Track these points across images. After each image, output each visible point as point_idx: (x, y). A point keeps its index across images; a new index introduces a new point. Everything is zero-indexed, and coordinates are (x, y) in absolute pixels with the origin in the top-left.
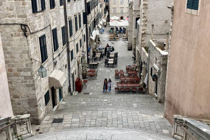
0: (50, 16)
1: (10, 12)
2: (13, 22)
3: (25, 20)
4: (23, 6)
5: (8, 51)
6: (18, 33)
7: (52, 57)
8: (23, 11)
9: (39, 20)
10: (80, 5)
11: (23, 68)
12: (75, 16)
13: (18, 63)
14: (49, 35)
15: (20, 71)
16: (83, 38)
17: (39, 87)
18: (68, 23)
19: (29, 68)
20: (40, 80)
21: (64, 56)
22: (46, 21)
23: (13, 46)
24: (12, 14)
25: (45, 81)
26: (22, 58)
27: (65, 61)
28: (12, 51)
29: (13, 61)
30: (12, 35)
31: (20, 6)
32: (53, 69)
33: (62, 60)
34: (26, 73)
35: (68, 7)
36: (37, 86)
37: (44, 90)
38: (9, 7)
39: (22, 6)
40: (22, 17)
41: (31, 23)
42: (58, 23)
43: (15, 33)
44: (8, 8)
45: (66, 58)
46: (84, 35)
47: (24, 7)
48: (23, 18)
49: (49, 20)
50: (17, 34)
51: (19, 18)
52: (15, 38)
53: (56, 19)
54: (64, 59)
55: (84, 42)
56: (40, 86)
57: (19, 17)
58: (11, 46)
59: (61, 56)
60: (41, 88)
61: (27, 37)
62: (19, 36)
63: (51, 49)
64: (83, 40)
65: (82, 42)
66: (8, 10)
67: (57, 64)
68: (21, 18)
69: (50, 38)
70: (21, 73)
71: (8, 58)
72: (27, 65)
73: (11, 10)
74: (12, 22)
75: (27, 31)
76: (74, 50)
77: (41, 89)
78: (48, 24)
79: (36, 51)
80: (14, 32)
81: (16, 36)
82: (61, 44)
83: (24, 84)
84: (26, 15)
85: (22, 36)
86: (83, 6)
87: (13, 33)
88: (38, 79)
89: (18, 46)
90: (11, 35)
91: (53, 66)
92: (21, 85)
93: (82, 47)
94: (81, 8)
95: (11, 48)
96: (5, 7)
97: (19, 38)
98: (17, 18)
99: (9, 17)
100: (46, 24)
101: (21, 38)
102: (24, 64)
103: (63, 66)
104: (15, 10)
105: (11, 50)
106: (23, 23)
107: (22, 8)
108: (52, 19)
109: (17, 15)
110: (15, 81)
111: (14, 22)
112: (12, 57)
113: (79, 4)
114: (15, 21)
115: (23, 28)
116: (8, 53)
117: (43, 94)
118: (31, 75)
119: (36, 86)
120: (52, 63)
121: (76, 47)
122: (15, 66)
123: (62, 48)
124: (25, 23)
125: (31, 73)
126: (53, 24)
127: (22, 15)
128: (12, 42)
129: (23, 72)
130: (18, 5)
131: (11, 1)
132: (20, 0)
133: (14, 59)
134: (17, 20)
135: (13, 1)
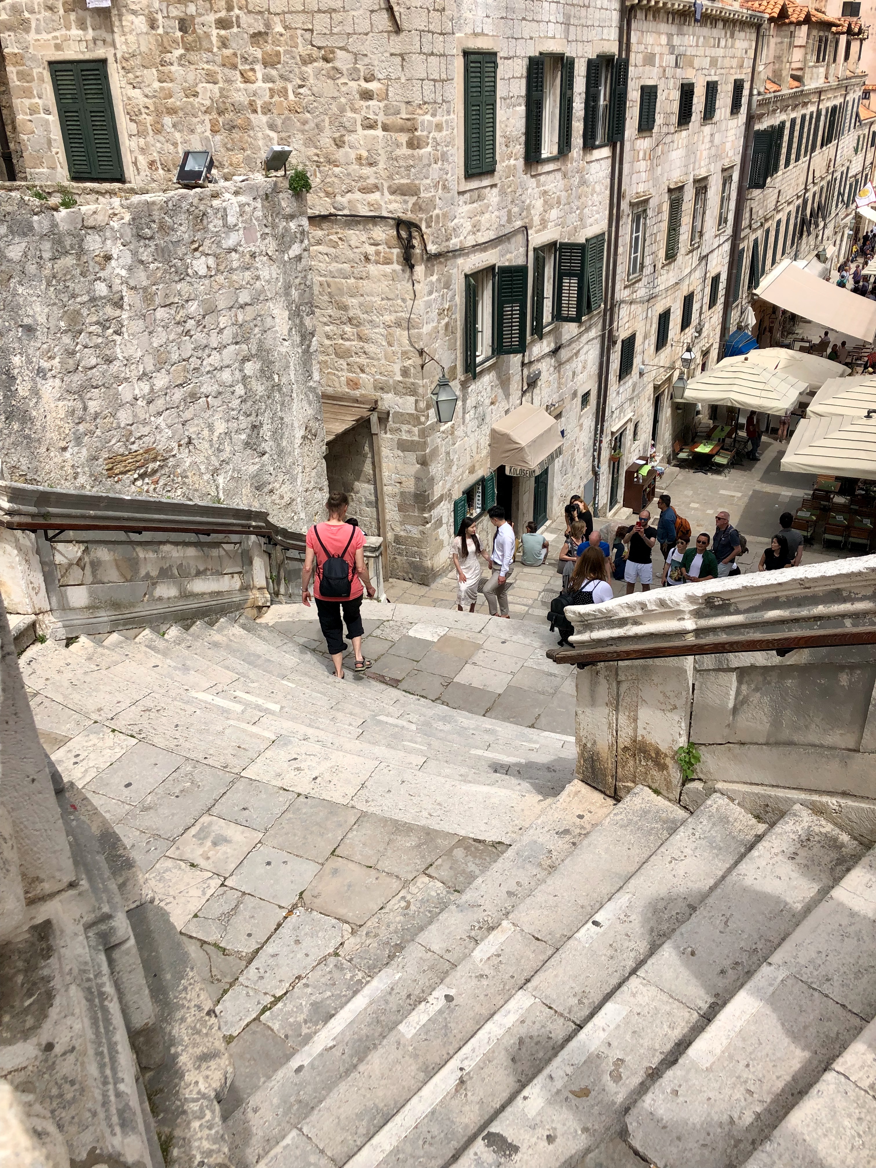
1: (367, 171)
2: (372, 208)
3: (410, 205)
4: (410, 152)
5: (351, 314)
6: (385, 253)
8: (408, 168)
9: (475, 205)
10: (712, 141)
11: (391, 381)
12: (670, 190)
13: (379, 359)
15: (382, 389)
16: (703, 290)
17: (443, 456)
19: (413, 384)
20: (452, 434)
21: (582, 358)
22: (509, 212)
23: (368, 299)
24: (372, 181)
25: (472, 441)
26: (390, 345)
27: (581, 378)
28: (362, 316)
29: (365, 352)
30: (367, 259)
31: (398, 152)
32: (517, 402)
33: (569, 373)
34: (401, 401)
35: (635, 151)
36: (436, 451)
37: (463, 472)
38: (365, 154)
39: (404, 151)
40: (402, 195)
41: (438, 216)
42: (572, 218)
43: (378, 253)
44: (359, 158)
46: (716, 280)
47: (414, 156)
48: (406, 198)
49: (525, 208)
50: (383, 254)
51: (393, 197)
52: (373, 269)
53: (564, 202)
54: (579, 370)
55: (705, 307)
56: (448, 453)
57: (393, 193)
58: (362, 295)
59: (563, 354)
60: (449, 463)
61: (412, 267)
62: (388, 263)
64: (706, 300)
65: (696, 306)
66: (361, 164)
67: (541, 384)
68: (399, 198)
70: (385, 396)
71: (348, 340)
72: (405, 372)
73: (371, 165)
74: (371, 211)
75: (413, 247)
76: (645, 337)
77: (450, 467)
78: (518, 224)
79: (447, 325)
80: (374, 248)
81: (377, 262)
84: (417, 186)
85: (398, 263)
86: (728, 145)
87: (371, 250)
88: (442, 429)
89: (383, 299)
90: (363, 258)
91: (520, 393)
93: (690, 331)
94: (716, 157)
95: (361, 305)
96: (353, 155)
97: (388, 268)
98: (388, 196)
99: (364, 190)
100: (509, 221)
101: (394, 271)
102: (397, 368)
103: (568, 396)
104: (381, 165)
105: (359, 312)
106: (404, 217)
107: (406, 158)
108: (539, 204)
109: (386, 185)
111: (375, 210)
112: (360, 338)
113: (707, 139)
114: (380, 207)
115: (404, 234)
116: (350, 320)
117: (457, 486)
118: (416, 409)
119: (428, 450)
120: (518, 378)
121: (655, 326)
122: (367, 370)
124: (409, 216)
125: (416, 401)
126: (544, 223)
127: (403, 185)
128: (365, 282)
129: (390, 395)
130: (394, 146)
131: (372, 132)
132: (402, 130)
133: (366, 346)
134: (386, 203)
135: (379, 132)
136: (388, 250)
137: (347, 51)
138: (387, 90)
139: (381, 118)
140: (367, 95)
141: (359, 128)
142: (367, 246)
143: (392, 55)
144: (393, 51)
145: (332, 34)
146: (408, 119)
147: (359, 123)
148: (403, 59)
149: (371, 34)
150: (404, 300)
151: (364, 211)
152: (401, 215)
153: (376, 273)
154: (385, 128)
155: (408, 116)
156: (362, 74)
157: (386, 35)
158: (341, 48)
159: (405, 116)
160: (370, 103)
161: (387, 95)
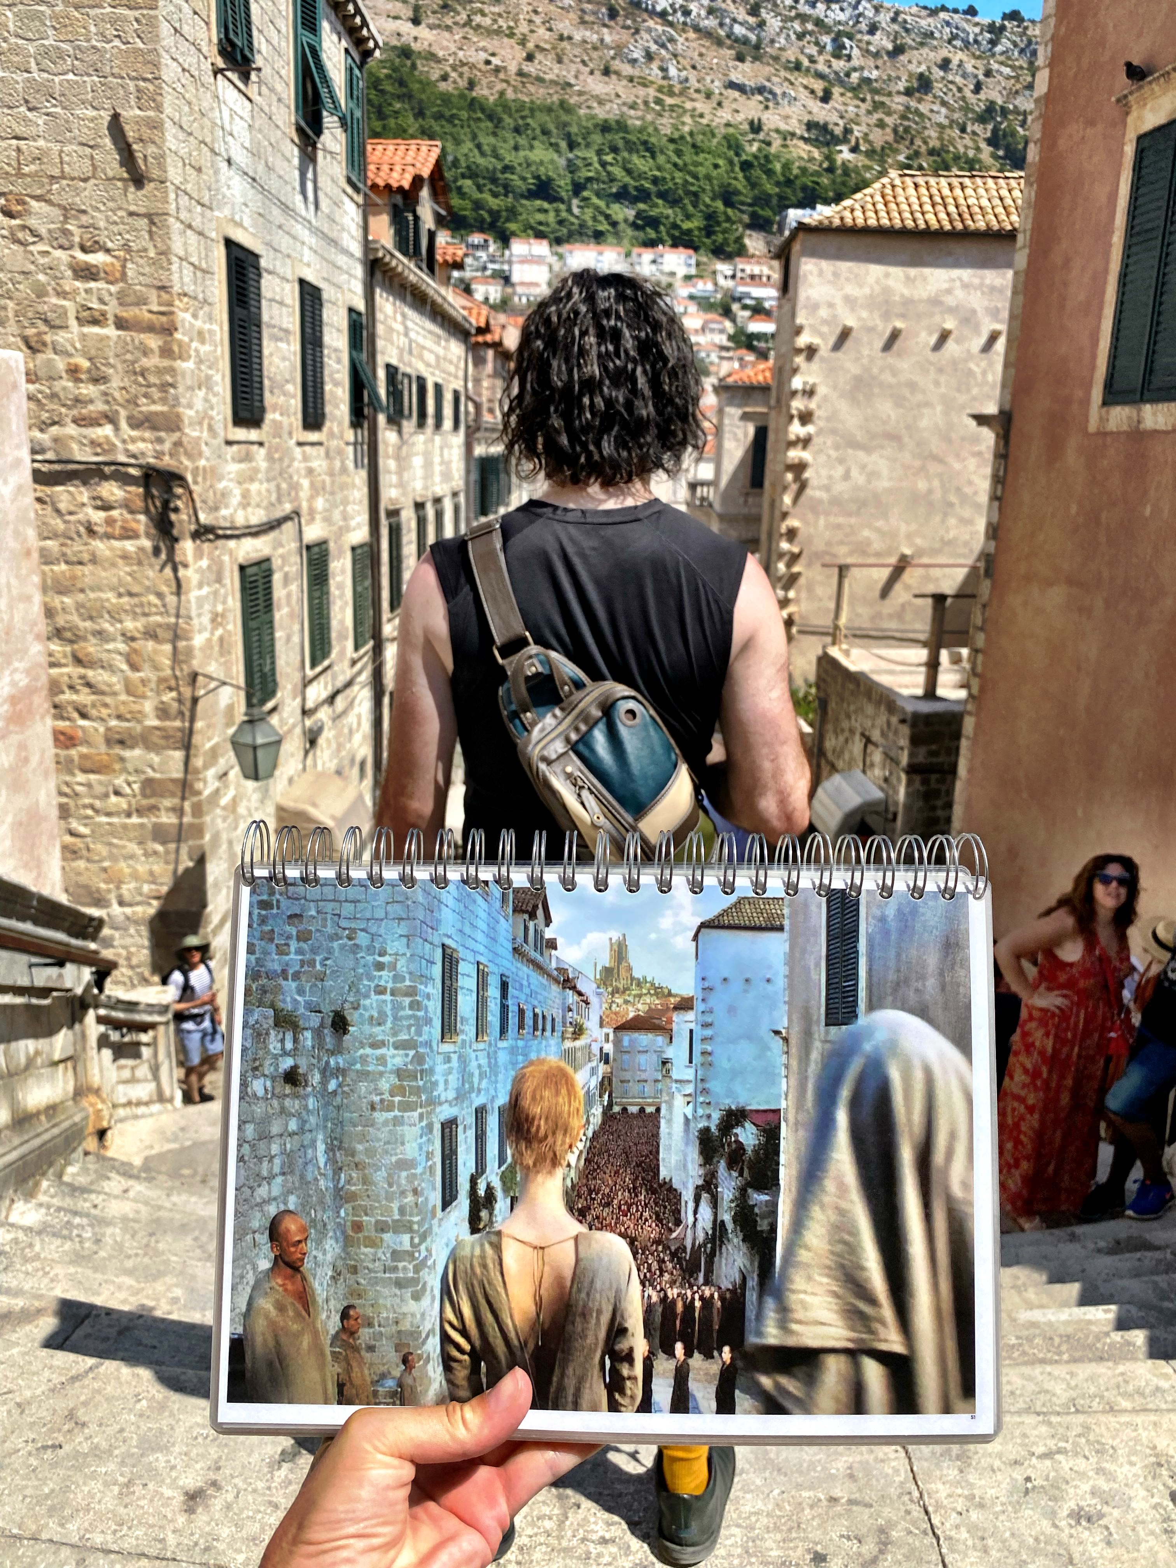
0: (296, 464)
1: (88, 390)
2: (99, 450)
3: (167, 446)
4: (166, 363)
6: (124, 521)
7: (299, 700)
8: (163, 389)
9: (243, 465)
10: (442, 455)
11: (138, 729)
12: (416, 504)
13: (115, 694)
14: (286, 569)
15: (121, 742)
17: (224, 847)
18: (385, 532)
20: (234, 812)
21: (356, 710)
22: (278, 486)
23: (92, 595)
24: (97, 407)
26: (134, 667)
28: (81, 624)
29: (87, 684)
30: (91, 531)
31: (145, 362)
32: (300, 766)
33: (346, 731)
34: (160, 760)
35: (386, 444)
36: (216, 837)
38: (84, 364)
39: (157, 360)
40: (154, 428)
41: (204, 468)
42: (337, 515)
43: (110, 522)
44: (74, 371)
45: (366, 727)
47: (172, 371)
48: (161, 434)
49: (295, 487)
50: (119, 523)
51: (137, 432)
52: (102, 547)
53: (328, 488)
54: (355, 726)
56: (231, 843)
57: (136, 425)
58: (82, 591)
59: (340, 702)
61: (171, 543)
62: (129, 538)
63: (298, 649)
66: (78, 380)
67: (321, 741)
68: (147, 434)
69: (294, 587)
70: (127, 753)
72: (163, 711)
73: (95, 381)
74: (97, 454)
75: (176, 510)
78: (288, 507)
79: (221, 639)
80: (102, 514)
81: (110, 537)
82: (346, 638)
83: (142, 825)
84: (178, 416)
85: (146, 536)
87: (98, 517)
88: (224, 803)
89: (120, 595)
90: (82, 530)
91: (302, 753)
92: (125, 827)
94: (447, 476)
95: (79, 606)
96: (62, 364)
97: (129, 546)
98: (127, 431)
99: (84, 421)
100: (279, 500)
101: (142, 549)
102: (149, 707)
103: (346, 762)
104: (116, 382)
105: (75, 619)
106: (157, 464)
107: (159, 371)
109: (123, 414)
110: (87, 801)
111: (106, 452)
112: (78, 661)
113: (439, 450)
114: (113, 448)
115: (157, 492)
116: (60, 632)
118: (185, 771)
119: (208, 837)
120: (298, 730)
122: (93, 713)
123: (346, 663)
124: (167, 462)
125: (187, 757)
126: (313, 513)
127: (156, 413)
128: (87, 569)
129: (137, 752)
130: (138, 354)
131: (96, 330)
132: (150, 328)
133: (90, 673)
134: (124, 442)
135: (110, 331)
136: (129, 516)
137: (49, 202)
138: (124, 267)
139: (112, 308)
140: (86, 273)
141: (73, 323)
142: (90, 511)
143: (131, 214)
144: (133, 208)
145: (20, 174)
146: (162, 313)
147: (72, 315)
148: (152, 223)
149: (92, 181)
150: (160, 595)
151: (83, 455)
152: (152, 461)
153: (108, 553)
154: (121, 324)
155: (163, 309)
156: (77, 239)
157: (119, 184)
158: (38, 198)
159: (156, 308)
160: (92, 285)
161: (124, 274)
